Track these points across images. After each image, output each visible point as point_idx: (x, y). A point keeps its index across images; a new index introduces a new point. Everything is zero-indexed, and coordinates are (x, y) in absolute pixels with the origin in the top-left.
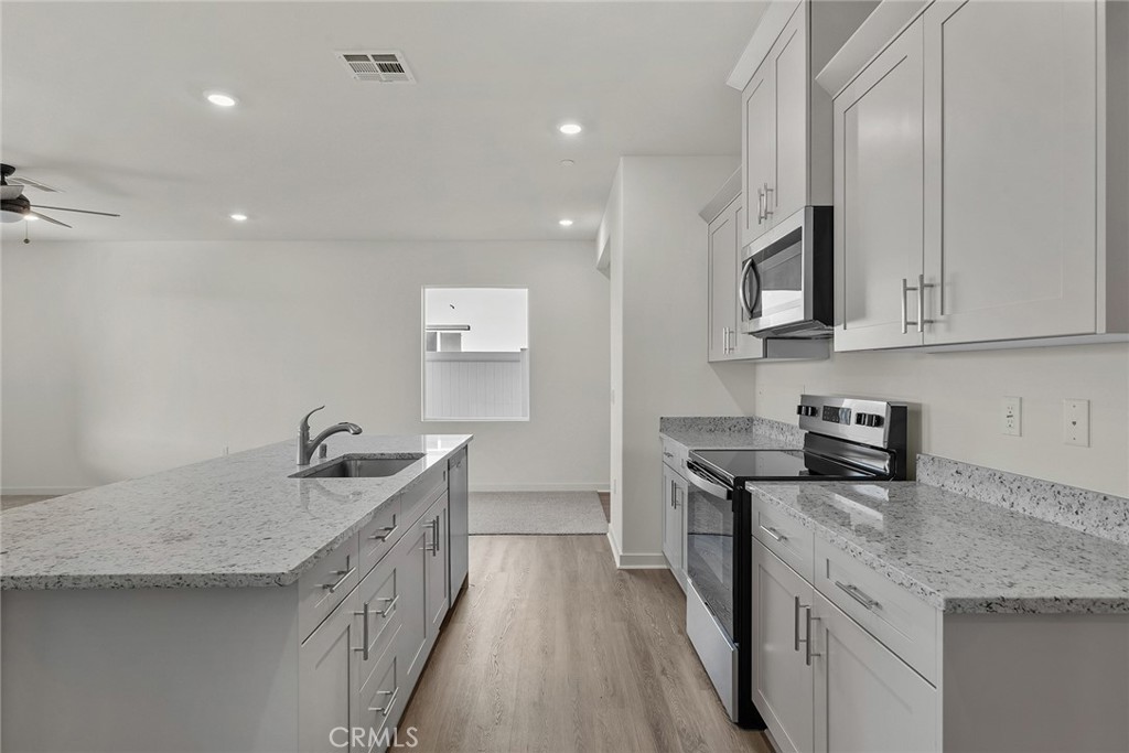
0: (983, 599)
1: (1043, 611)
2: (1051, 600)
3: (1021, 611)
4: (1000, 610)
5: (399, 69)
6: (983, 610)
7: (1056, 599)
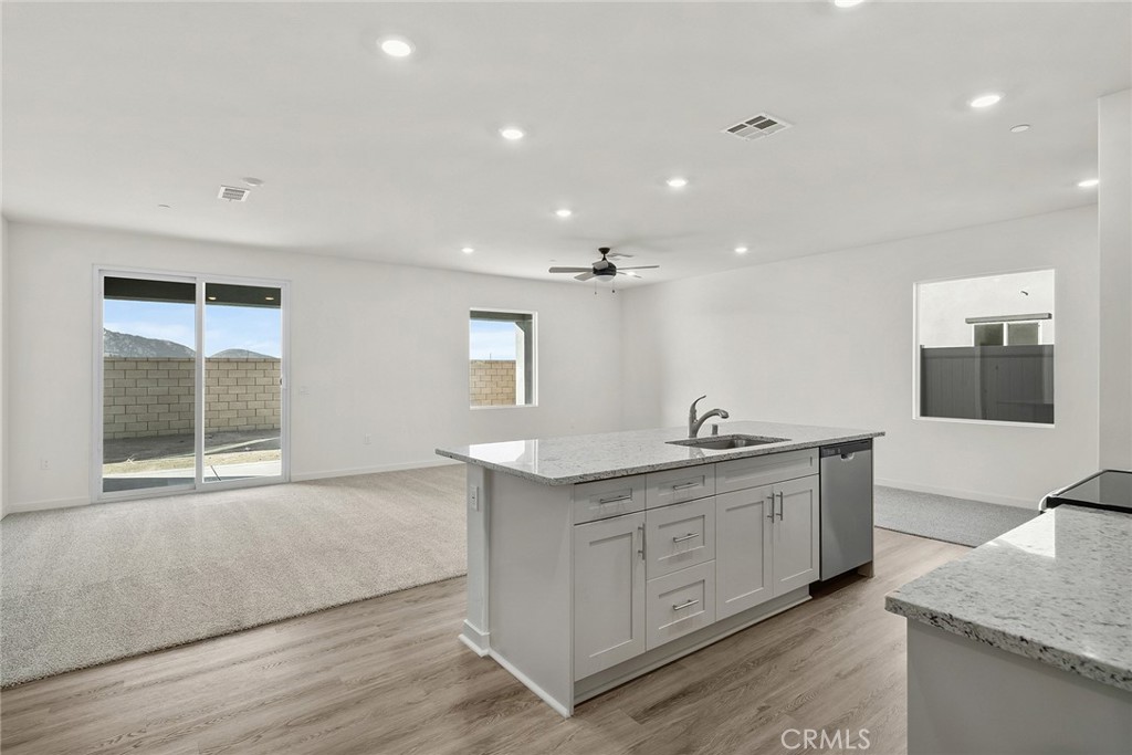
0: (927, 609)
1: (1002, 647)
2: (1014, 637)
3: (973, 637)
4: (947, 627)
5: (770, 123)
6: (927, 621)
7: (1022, 639)
